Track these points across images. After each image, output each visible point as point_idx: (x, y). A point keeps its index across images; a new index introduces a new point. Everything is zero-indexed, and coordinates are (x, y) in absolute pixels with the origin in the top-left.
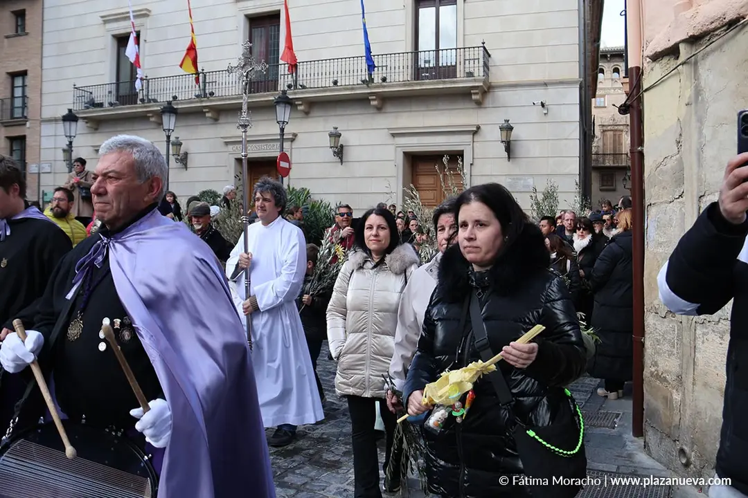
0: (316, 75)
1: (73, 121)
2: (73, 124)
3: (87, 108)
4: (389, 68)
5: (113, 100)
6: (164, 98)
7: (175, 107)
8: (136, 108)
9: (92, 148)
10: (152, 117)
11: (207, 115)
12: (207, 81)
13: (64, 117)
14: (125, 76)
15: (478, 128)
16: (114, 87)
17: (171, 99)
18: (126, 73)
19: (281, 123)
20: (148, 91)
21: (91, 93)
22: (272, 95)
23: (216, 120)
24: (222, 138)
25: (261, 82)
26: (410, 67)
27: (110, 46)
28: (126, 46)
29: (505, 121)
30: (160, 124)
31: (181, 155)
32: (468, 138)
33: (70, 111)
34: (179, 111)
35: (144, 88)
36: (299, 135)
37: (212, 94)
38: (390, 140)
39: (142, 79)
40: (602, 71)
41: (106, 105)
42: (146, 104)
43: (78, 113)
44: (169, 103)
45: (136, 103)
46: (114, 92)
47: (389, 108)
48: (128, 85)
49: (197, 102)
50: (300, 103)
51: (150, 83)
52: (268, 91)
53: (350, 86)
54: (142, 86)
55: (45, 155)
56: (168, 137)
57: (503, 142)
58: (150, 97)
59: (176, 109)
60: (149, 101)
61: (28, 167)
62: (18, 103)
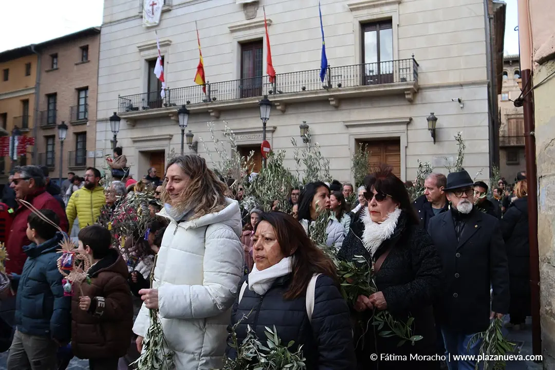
0: (290, 83)
1: (117, 120)
2: (117, 123)
3: (128, 111)
4: (343, 77)
5: (146, 105)
6: (181, 102)
7: (188, 109)
8: (161, 110)
9: (130, 140)
10: (173, 116)
11: (212, 114)
12: (211, 90)
13: (111, 118)
14: (154, 87)
15: (411, 119)
16: (146, 95)
17: (186, 103)
18: (154, 85)
19: (264, 119)
20: (170, 98)
21: (130, 101)
22: (258, 99)
23: (217, 118)
24: (221, 131)
25: (250, 89)
26: (358, 76)
27: (143, 67)
28: (155, 67)
29: (431, 114)
30: (178, 121)
31: (193, 144)
32: (404, 127)
33: (115, 113)
34: (190, 112)
35: (167, 96)
36: (278, 128)
37: (215, 99)
38: (345, 130)
39: (165, 90)
40: (506, 74)
41: (141, 109)
42: (168, 108)
43: (121, 115)
44: (184, 106)
45: (161, 107)
46: (146, 99)
47: (343, 107)
48: (156, 94)
49: (204, 105)
50: (278, 104)
51: (171, 93)
52: (255, 96)
53: (315, 91)
54: (166, 94)
55: (99, 145)
56: (183, 131)
57: (429, 129)
58: (171, 102)
59: (189, 111)
60: (170, 105)
61: (87, 153)
62: (82, 109)
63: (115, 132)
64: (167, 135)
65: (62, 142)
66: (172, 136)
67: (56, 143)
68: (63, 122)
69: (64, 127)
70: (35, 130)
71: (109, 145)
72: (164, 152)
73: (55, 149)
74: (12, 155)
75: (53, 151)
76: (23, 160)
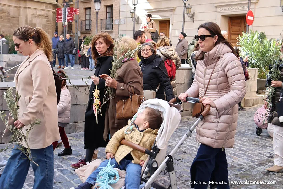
24: (214, 3)
31: (191, 14)
56: (185, 4)
61: (114, 21)
63: (135, 5)
64: (172, 7)
65: (97, 12)
66: (176, 8)
67: (92, 13)
69: (98, 1)
70: (77, 3)
71: (130, 15)
72: (169, 21)
73: (92, 18)
74: (65, 21)
75: (90, 19)
76: (70, 25)
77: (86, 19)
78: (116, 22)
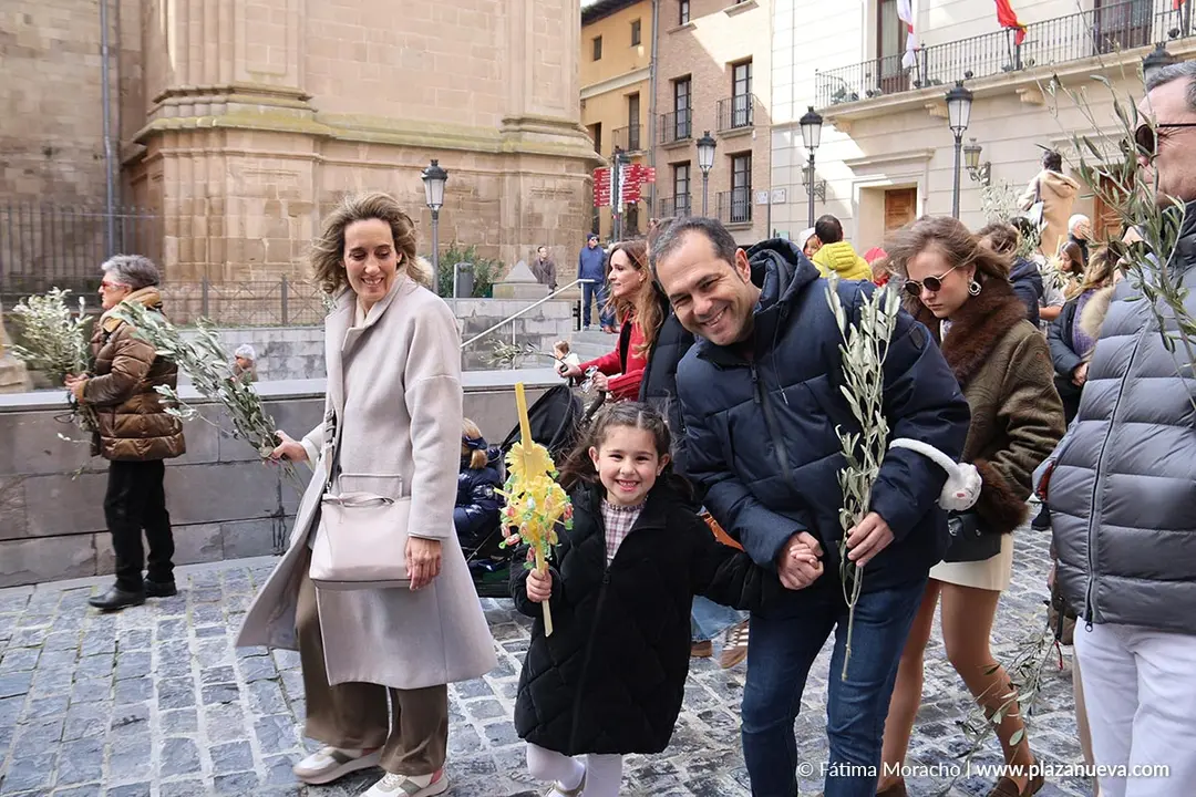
1: (817, 123)
2: (815, 127)
3: (836, 102)
5: (873, 87)
6: (949, 78)
7: (969, 90)
8: (907, 96)
9: (846, 164)
10: (933, 108)
11: (1023, 98)
12: (1023, 41)
13: (803, 119)
14: (891, 48)
16: (874, 66)
17: (963, 77)
18: (892, 41)
20: (926, 68)
21: (841, 79)
22: (1139, 53)
23: (1036, 106)
24: (1048, 135)
25: (1119, 32)
30: (946, 119)
31: (980, 168)
33: (811, 109)
34: (975, 95)
35: (920, 63)
37: (1031, 63)
39: (915, 50)
41: (863, 96)
42: (923, 89)
43: (823, 111)
44: (959, 84)
45: (907, 89)
46: (874, 75)
48: (895, 60)
49: (1005, 78)
51: (929, 55)
52: (1132, 47)
54: (916, 60)
55: (777, 177)
56: (958, 139)
58: (929, 78)
59: (971, 93)
60: (928, 83)
61: (753, 196)
62: (741, 103)
63: (812, 148)
64: (923, 151)
65: (705, 174)
66: (933, 152)
67: (691, 176)
68: (707, 134)
69: (707, 142)
70: (652, 153)
71: (800, 176)
72: (915, 190)
73: (691, 189)
74: (616, 203)
75: (687, 194)
76: (632, 213)
77: (676, 194)
78: (759, 198)
